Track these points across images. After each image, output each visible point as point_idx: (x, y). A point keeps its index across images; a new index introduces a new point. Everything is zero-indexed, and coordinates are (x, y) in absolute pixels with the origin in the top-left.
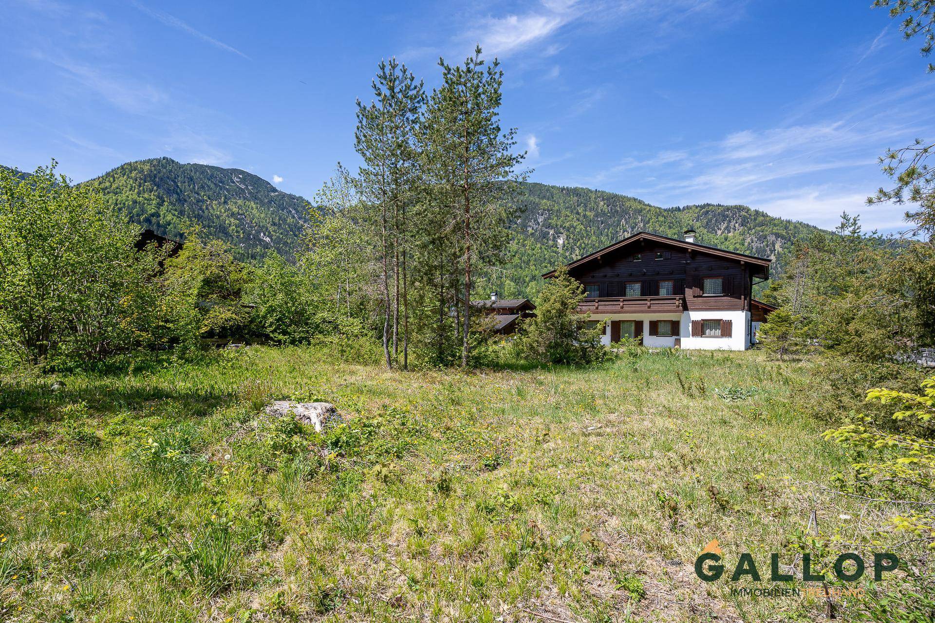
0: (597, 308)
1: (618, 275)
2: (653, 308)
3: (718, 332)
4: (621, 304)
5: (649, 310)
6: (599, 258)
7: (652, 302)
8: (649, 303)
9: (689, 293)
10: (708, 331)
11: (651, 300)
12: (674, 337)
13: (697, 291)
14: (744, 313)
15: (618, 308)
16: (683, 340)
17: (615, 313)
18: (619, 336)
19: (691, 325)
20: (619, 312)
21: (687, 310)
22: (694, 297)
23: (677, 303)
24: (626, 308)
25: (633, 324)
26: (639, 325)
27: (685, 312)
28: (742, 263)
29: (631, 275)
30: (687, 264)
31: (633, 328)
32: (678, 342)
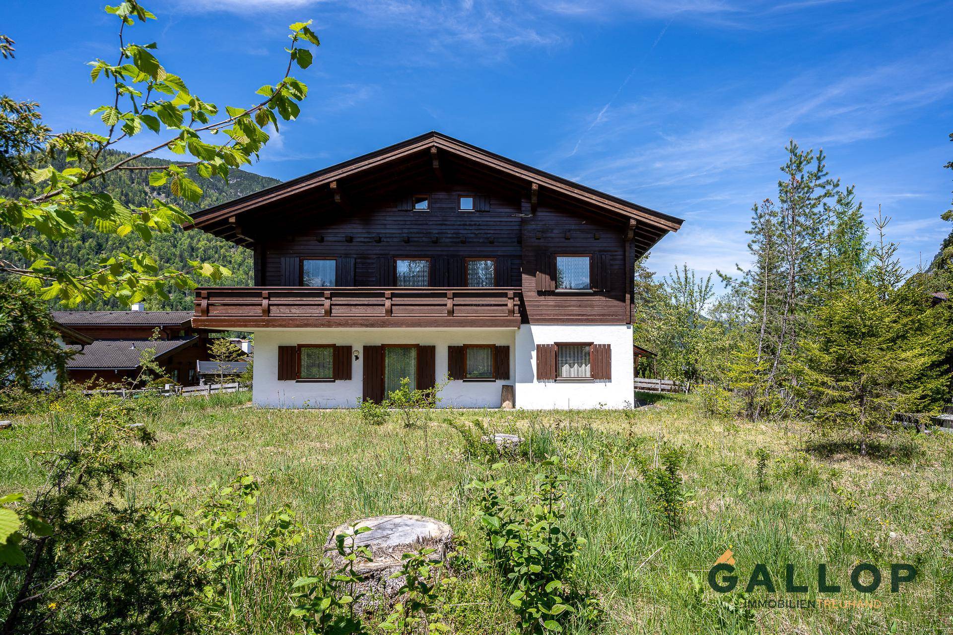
0: (329, 312)
1: (379, 241)
2: (460, 313)
3: (586, 370)
4: (388, 303)
5: (451, 319)
6: (334, 185)
7: (458, 300)
8: (450, 303)
9: (529, 283)
10: (565, 370)
11: (455, 295)
12: (500, 383)
13: (544, 279)
14: (631, 331)
15: (380, 312)
16: (521, 389)
17: (372, 325)
18: (382, 381)
19: (534, 354)
20: (384, 324)
21: (528, 323)
22: (540, 293)
23: (510, 304)
24: (398, 312)
25: (413, 353)
26: (426, 354)
27: (524, 327)
28: (633, 222)
29: (408, 241)
30: (523, 221)
31: (413, 363)
32: (509, 393)
